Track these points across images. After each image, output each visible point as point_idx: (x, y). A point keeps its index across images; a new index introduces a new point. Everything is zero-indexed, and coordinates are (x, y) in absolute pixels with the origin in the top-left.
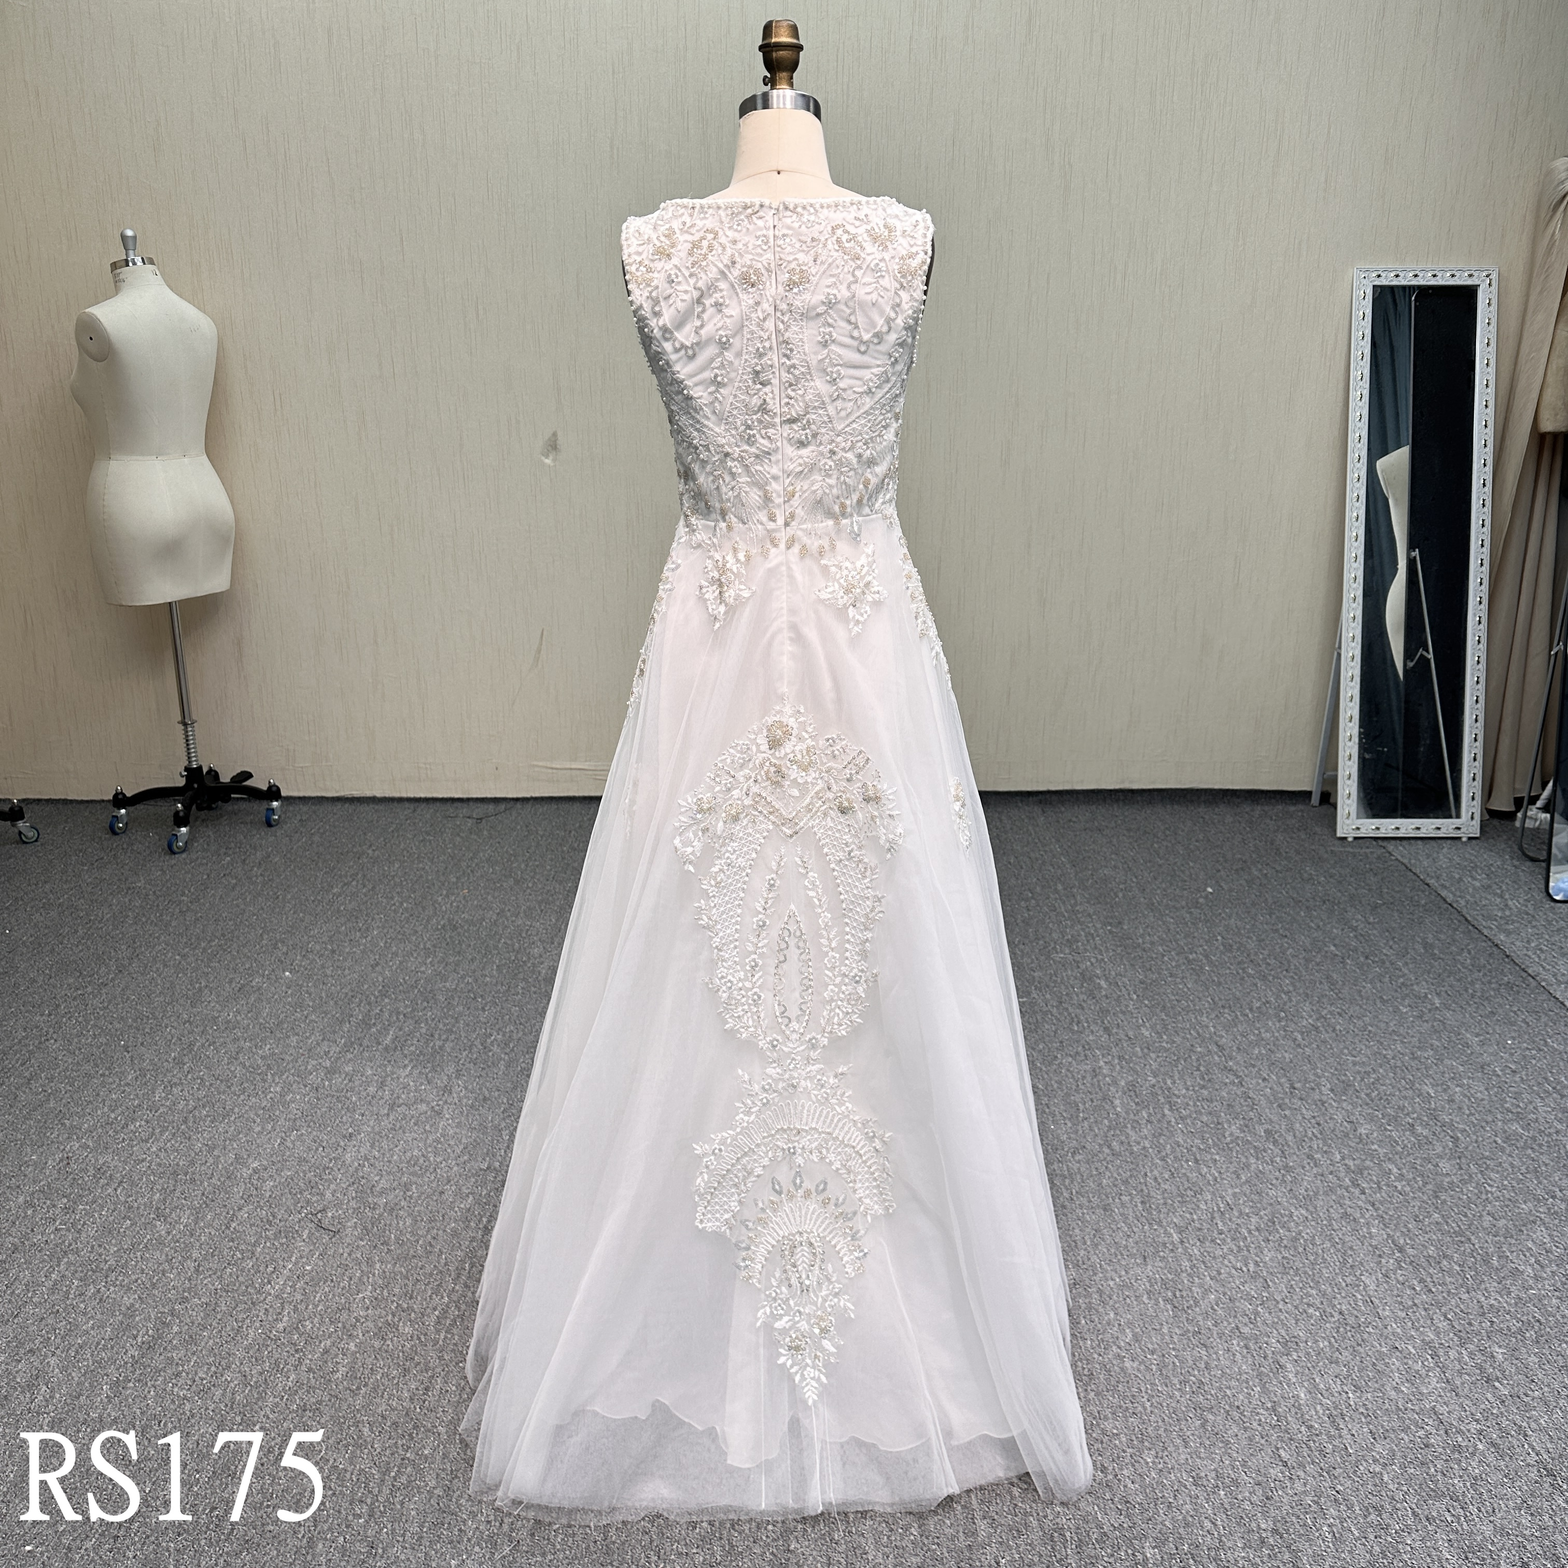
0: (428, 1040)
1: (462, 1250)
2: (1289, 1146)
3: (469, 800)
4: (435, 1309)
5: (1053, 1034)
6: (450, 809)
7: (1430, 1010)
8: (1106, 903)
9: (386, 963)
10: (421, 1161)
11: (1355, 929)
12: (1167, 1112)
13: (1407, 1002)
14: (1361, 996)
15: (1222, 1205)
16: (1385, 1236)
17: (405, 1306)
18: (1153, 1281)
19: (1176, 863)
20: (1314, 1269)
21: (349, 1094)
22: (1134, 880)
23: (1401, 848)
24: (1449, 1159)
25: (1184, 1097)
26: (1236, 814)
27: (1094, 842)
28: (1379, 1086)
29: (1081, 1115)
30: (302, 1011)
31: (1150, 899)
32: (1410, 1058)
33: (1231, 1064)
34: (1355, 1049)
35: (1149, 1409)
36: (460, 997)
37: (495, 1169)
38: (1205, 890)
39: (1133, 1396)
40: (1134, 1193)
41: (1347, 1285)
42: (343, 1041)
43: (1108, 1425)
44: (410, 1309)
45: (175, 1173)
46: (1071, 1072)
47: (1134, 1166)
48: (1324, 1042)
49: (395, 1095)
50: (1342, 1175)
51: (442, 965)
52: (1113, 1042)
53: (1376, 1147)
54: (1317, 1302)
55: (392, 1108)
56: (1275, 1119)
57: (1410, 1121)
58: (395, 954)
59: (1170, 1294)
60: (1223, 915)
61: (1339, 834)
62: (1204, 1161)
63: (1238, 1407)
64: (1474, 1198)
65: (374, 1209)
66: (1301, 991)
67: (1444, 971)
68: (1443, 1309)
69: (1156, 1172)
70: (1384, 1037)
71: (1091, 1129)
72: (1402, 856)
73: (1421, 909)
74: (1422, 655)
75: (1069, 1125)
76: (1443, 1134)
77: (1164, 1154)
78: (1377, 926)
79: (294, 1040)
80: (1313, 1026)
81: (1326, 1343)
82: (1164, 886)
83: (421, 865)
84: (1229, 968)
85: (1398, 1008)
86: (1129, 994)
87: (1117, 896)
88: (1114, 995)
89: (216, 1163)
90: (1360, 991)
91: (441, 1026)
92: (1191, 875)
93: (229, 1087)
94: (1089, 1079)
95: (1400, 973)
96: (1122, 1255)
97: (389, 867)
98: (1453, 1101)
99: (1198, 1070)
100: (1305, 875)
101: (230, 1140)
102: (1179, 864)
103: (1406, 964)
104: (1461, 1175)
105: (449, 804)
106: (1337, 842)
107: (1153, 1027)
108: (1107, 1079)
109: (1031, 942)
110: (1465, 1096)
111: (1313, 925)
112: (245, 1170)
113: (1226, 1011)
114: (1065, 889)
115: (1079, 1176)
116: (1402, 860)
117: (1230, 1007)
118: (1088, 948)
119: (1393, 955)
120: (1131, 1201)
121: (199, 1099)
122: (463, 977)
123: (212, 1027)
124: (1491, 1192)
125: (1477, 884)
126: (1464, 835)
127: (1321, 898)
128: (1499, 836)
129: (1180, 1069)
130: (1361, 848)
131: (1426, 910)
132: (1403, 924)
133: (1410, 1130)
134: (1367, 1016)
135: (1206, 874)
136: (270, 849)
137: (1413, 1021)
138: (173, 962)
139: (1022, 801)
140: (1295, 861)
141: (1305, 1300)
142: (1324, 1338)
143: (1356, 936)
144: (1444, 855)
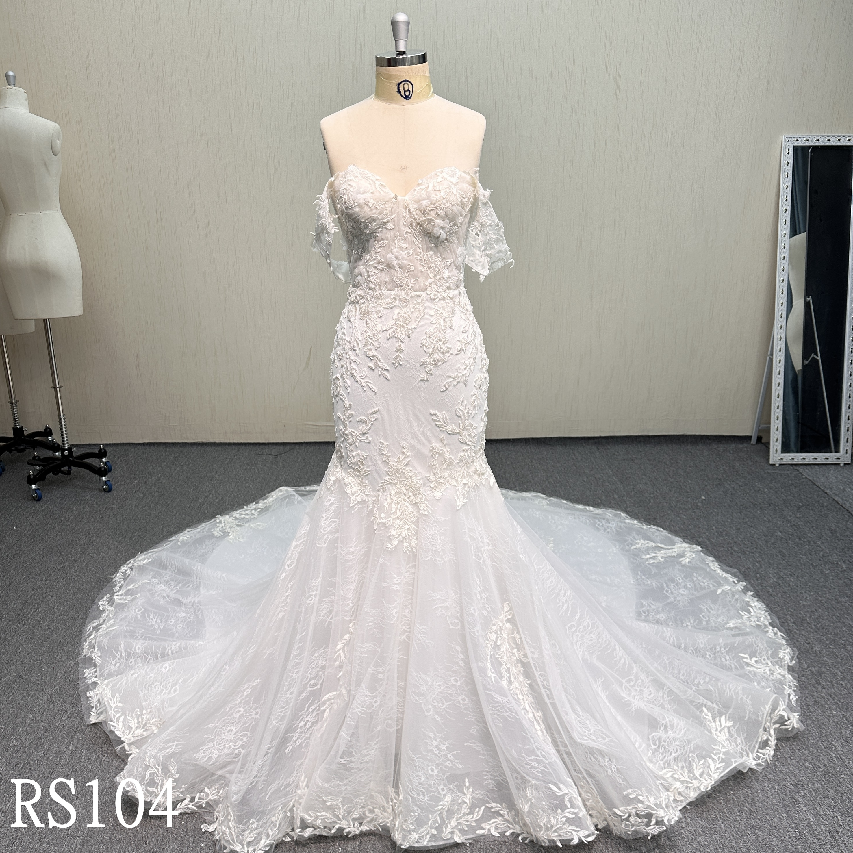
3: (268, 444)
6: (259, 450)
7: (841, 572)
11: (790, 521)
13: (827, 567)
14: (801, 563)
16: (841, 716)
19: (681, 481)
20: (803, 737)
22: (658, 491)
23: (806, 470)
26: (709, 450)
27: (630, 468)
28: (821, 620)
31: (670, 503)
32: (835, 602)
34: (803, 597)
35: (724, 828)
38: (701, 497)
39: (713, 820)
41: (825, 748)
43: (701, 839)
48: (785, 593)
53: (825, 659)
54: (810, 758)
57: (843, 642)
60: (714, 513)
61: (771, 462)
63: (775, 827)
66: (766, 560)
70: (819, 589)
72: (808, 476)
73: (825, 509)
74: (813, 357)
78: (802, 519)
80: (777, 583)
81: (819, 785)
82: (676, 495)
85: (823, 571)
87: (650, 502)
90: (800, 560)
92: (690, 488)
95: (820, 549)
100: (756, 488)
103: (823, 543)
105: (257, 446)
106: (770, 467)
111: (766, 519)
114: (619, 497)
116: (808, 477)
119: (814, 537)
126: (842, 462)
127: (767, 502)
130: (785, 471)
131: (828, 509)
132: (817, 518)
133: (844, 648)
134: (806, 576)
135: (699, 488)
136: (159, 475)
137: (833, 579)
138: (113, 547)
139: (585, 443)
140: (749, 479)
141: (802, 758)
142: (817, 781)
143: (791, 526)
144: (832, 475)
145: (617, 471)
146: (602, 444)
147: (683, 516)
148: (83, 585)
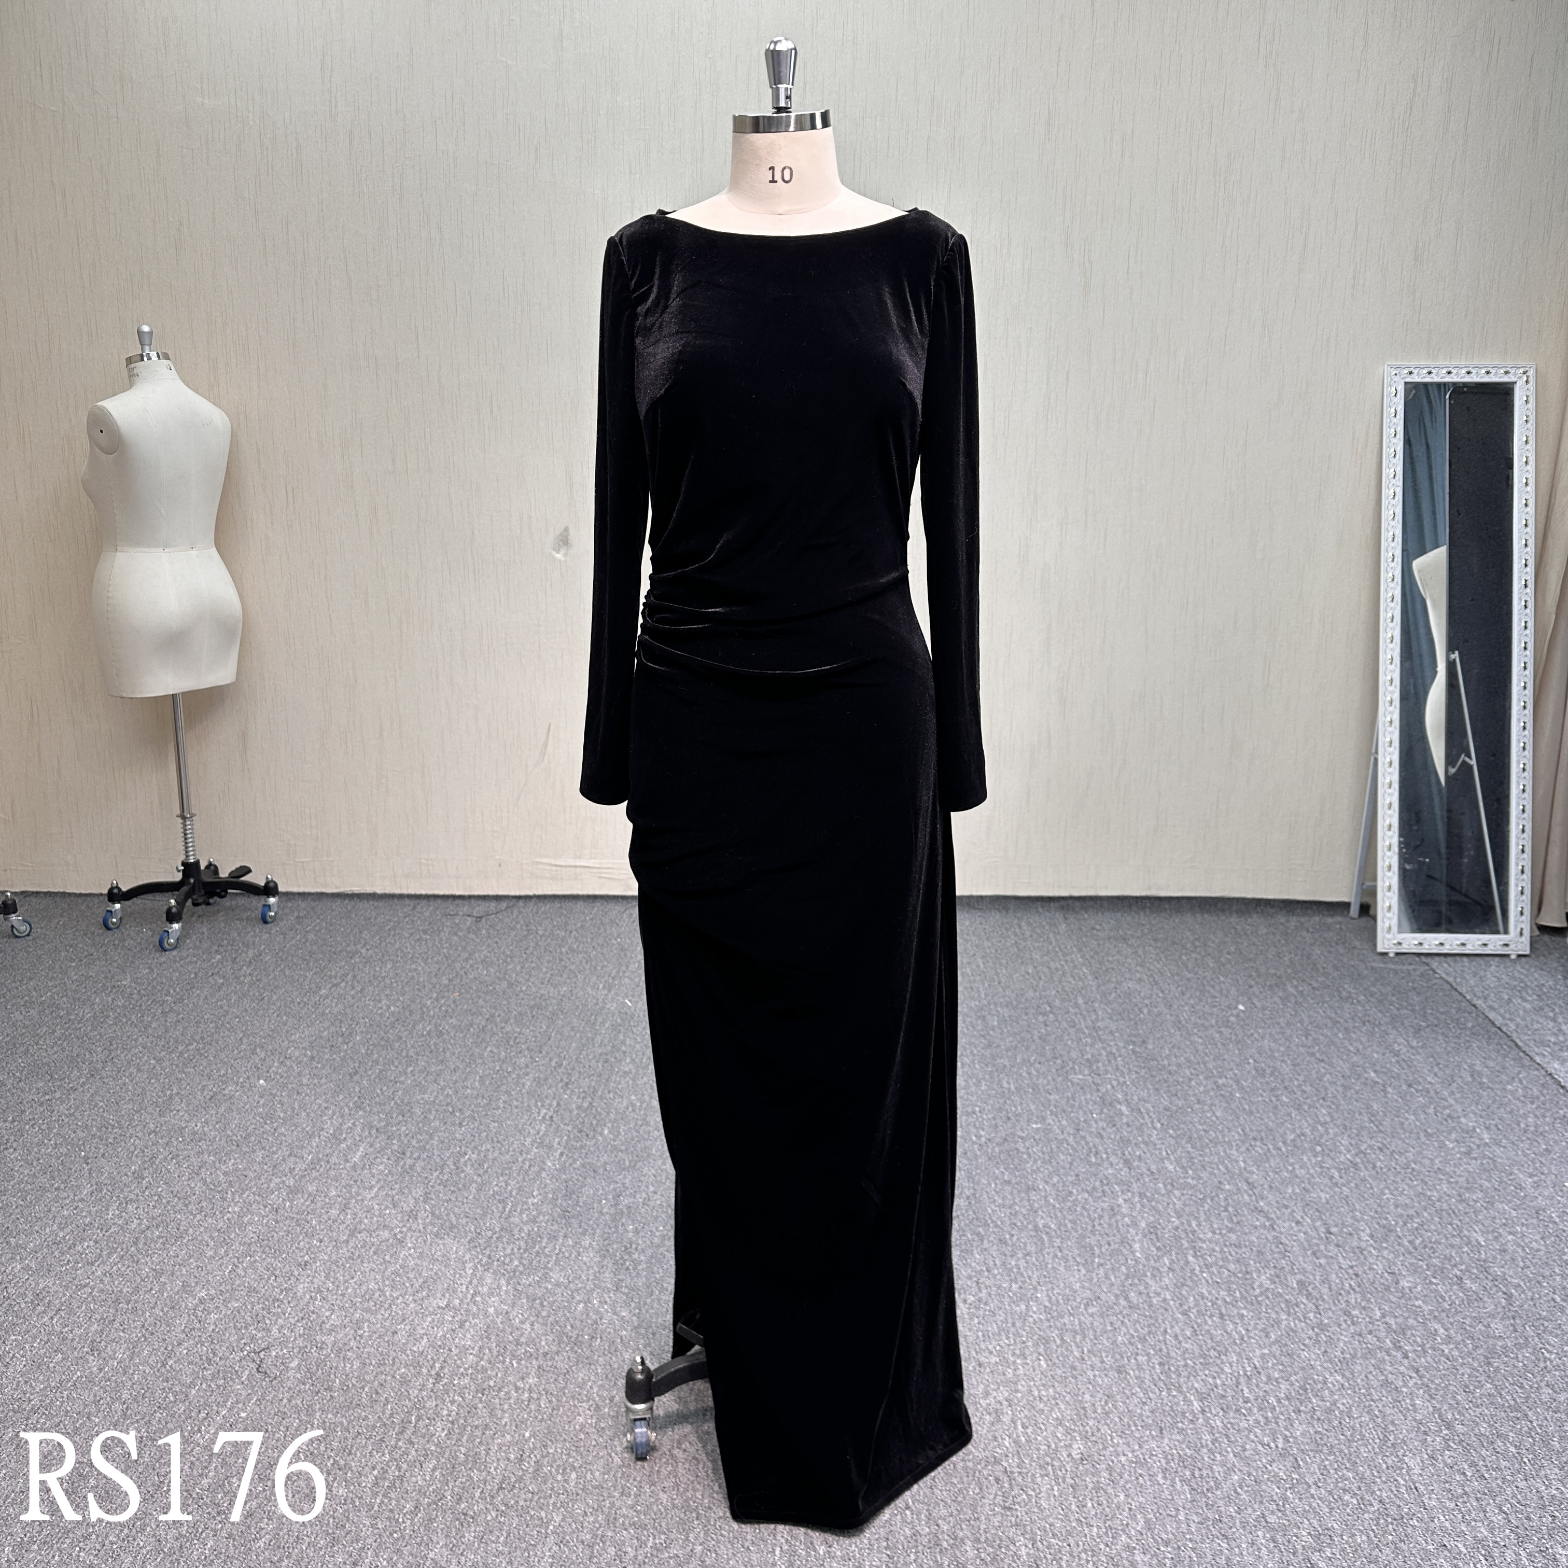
0: (398, 1158)
1: (410, 1400)
2: (1324, 1300)
3: (470, 897)
4: (374, 1468)
5: (1068, 1166)
6: (451, 907)
7: (1478, 1146)
8: (1130, 1020)
9: (366, 1071)
10: (377, 1295)
11: (1397, 1054)
12: (1190, 1258)
13: (1454, 1135)
15: (1249, 1369)
16: (1431, 1409)
17: (342, 1462)
18: (1170, 1457)
19: (1205, 977)
20: (1350, 1447)
21: (309, 1218)
22: (1161, 995)
23: (1445, 965)
24: (1502, 1319)
25: (1210, 1241)
26: (1270, 925)
27: (1118, 952)
28: (1423, 1232)
29: (1097, 1260)
30: (272, 1122)
31: (1177, 1016)
32: (1457, 1201)
33: (1262, 1204)
34: (1396, 1189)
36: (437, 1111)
37: (454, 1308)
38: (1236, 1008)
40: (1152, 1352)
41: (1388, 1468)
42: (310, 1158)
44: (346, 1468)
45: (117, 1301)
46: (1087, 1210)
47: (1152, 1321)
48: (1363, 1180)
49: (357, 1220)
50: (1382, 1334)
51: (424, 1075)
52: (1133, 1177)
53: (1420, 1302)
54: (1354, 1487)
55: (352, 1234)
56: (1309, 1268)
57: (1458, 1273)
58: (376, 1062)
59: (1188, 1473)
60: (1256, 1036)
61: (1380, 949)
62: (1230, 1316)
64: (1531, 1366)
65: (321, 1348)
66: (1339, 1122)
67: (1494, 1102)
68: (1498, 1499)
69: (1177, 1329)
70: (1429, 1176)
71: (1107, 1277)
72: (1447, 974)
73: (1468, 1033)
74: (1464, 761)
75: (1083, 1271)
76: (1495, 1289)
77: (1186, 1307)
78: (1420, 1051)
79: (260, 1154)
80: (1351, 1162)
81: (1364, 1538)
82: (1192, 1002)
83: (414, 966)
84: (1262, 1096)
85: (1444, 1143)
86: (1152, 1122)
87: (1142, 1012)
88: (1136, 1123)
89: (161, 1291)
90: (1402, 1124)
91: (414, 1143)
92: (1222, 990)
93: (186, 1206)
94: (1106, 1218)
95: (1446, 1104)
96: (1136, 1425)
97: (381, 968)
98: (1505, 1251)
99: (1226, 1210)
100: (1344, 994)
101: (180, 1265)
102: (1209, 978)
103: (1452, 1093)
104: (1516, 1338)
105: (450, 901)
106: (1380, 957)
107: (1178, 1161)
108: (1126, 1219)
109: (1047, 1060)
110: (1519, 1245)
111: (1352, 1049)
112: (190, 1299)
113: (1258, 1143)
114: (1086, 1003)
115: (1091, 1332)
116: (1446, 978)
117: (1262, 1139)
118: (1109, 1069)
119: (1438, 1083)
120: (1149, 1360)
121: (153, 1218)
122: (443, 1089)
123: (177, 1139)
124: (1549, 1359)
125: (1528, 1006)
126: (1513, 952)
127: (1359, 1018)
128: (1550, 954)
129: (1207, 1207)
130: (1404, 964)
131: (1473, 1034)
132: (1449, 1049)
133: (1458, 1284)
134: (1410, 1151)
135: (1238, 990)
136: (263, 947)
137: (1460, 1159)
138: (147, 1067)
139: (1043, 907)
140: (1333, 978)
141: (1340, 1485)
142: (1361, 1531)
143: (1398, 1062)
144: (1491, 973)
145: (1092, 957)
146: (1073, 910)
147: (1196, 1039)
148: (74, 1132)
